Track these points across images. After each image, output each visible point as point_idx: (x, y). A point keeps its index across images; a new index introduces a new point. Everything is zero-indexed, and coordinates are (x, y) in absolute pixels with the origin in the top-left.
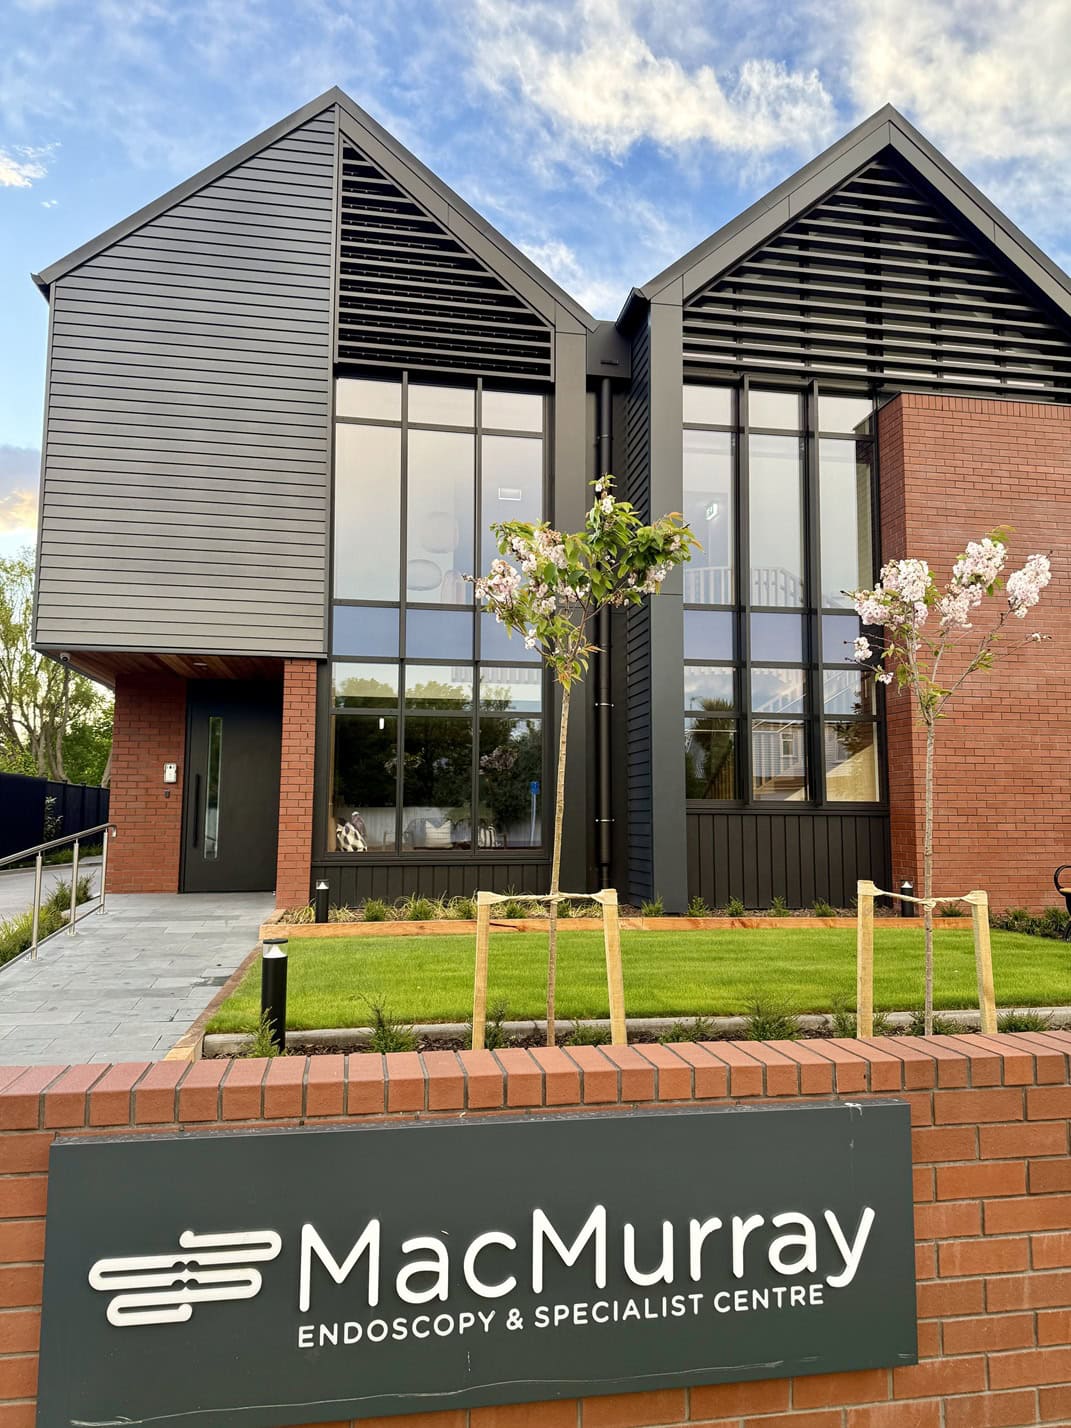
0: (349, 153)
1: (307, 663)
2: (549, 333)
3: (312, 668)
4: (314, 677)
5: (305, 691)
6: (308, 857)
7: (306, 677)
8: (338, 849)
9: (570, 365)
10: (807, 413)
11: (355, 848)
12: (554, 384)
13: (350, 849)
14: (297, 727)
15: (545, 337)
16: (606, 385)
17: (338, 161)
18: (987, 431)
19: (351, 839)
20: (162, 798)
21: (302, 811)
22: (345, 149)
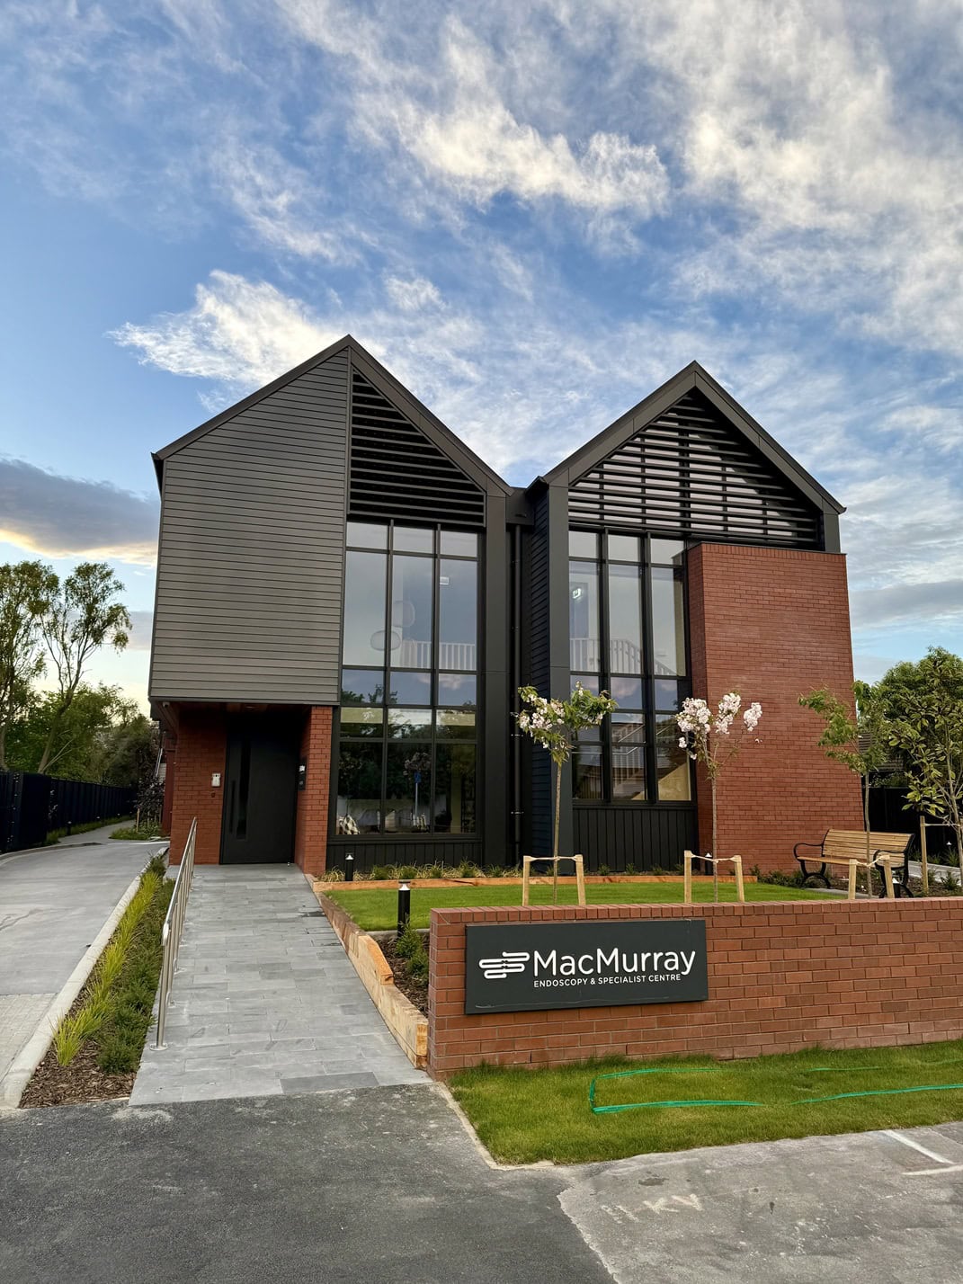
0: (357, 378)
1: (326, 708)
2: (482, 496)
3: (330, 712)
4: (331, 717)
5: (325, 727)
6: (325, 838)
7: (325, 717)
8: (340, 833)
9: (496, 517)
10: (644, 550)
11: (352, 832)
12: (485, 528)
13: (349, 833)
14: (319, 751)
15: (480, 498)
16: (518, 529)
17: (350, 383)
18: (754, 567)
19: (350, 826)
20: (210, 797)
21: (321, 808)
22: (354, 375)
